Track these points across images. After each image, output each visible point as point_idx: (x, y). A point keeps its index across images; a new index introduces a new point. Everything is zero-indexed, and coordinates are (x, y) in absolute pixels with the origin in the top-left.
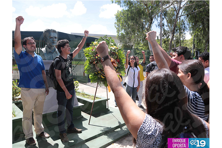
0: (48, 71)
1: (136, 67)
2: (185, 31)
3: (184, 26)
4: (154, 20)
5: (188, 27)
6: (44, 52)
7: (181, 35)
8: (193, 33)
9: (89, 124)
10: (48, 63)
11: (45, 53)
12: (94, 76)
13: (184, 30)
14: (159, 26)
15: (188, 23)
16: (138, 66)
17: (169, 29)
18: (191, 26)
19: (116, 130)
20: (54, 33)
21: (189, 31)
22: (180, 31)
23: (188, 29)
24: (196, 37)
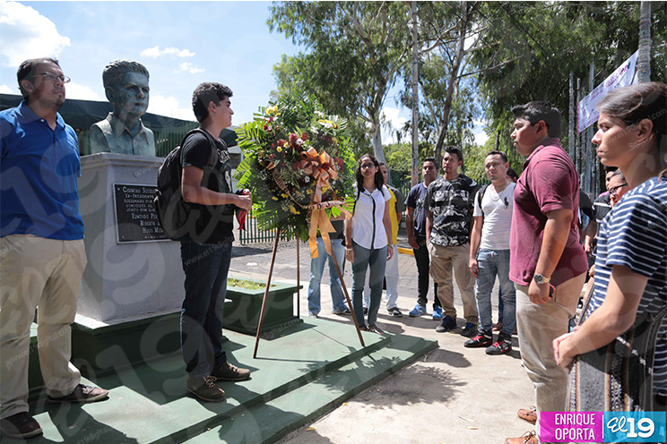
0: (121, 189)
1: (380, 189)
2: (474, 121)
3: (471, 107)
4: (387, 85)
5: (481, 108)
6: (104, 131)
7: (464, 131)
8: (495, 125)
9: (255, 357)
10: (123, 164)
11: (108, 135)
12: (267, 208)
13: (470, 117)
14: (402, 100)
15: (480, 98)
16: (384, 187)
17: (429, 114)
18: (489, 106)
19: (343, 369)
20: (140, 75)
21: (483, 120)
22: (458, 119)
23: (483, 112)
24: (504, 137)
